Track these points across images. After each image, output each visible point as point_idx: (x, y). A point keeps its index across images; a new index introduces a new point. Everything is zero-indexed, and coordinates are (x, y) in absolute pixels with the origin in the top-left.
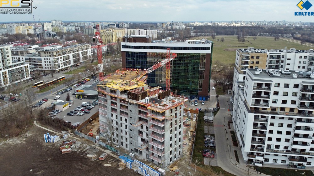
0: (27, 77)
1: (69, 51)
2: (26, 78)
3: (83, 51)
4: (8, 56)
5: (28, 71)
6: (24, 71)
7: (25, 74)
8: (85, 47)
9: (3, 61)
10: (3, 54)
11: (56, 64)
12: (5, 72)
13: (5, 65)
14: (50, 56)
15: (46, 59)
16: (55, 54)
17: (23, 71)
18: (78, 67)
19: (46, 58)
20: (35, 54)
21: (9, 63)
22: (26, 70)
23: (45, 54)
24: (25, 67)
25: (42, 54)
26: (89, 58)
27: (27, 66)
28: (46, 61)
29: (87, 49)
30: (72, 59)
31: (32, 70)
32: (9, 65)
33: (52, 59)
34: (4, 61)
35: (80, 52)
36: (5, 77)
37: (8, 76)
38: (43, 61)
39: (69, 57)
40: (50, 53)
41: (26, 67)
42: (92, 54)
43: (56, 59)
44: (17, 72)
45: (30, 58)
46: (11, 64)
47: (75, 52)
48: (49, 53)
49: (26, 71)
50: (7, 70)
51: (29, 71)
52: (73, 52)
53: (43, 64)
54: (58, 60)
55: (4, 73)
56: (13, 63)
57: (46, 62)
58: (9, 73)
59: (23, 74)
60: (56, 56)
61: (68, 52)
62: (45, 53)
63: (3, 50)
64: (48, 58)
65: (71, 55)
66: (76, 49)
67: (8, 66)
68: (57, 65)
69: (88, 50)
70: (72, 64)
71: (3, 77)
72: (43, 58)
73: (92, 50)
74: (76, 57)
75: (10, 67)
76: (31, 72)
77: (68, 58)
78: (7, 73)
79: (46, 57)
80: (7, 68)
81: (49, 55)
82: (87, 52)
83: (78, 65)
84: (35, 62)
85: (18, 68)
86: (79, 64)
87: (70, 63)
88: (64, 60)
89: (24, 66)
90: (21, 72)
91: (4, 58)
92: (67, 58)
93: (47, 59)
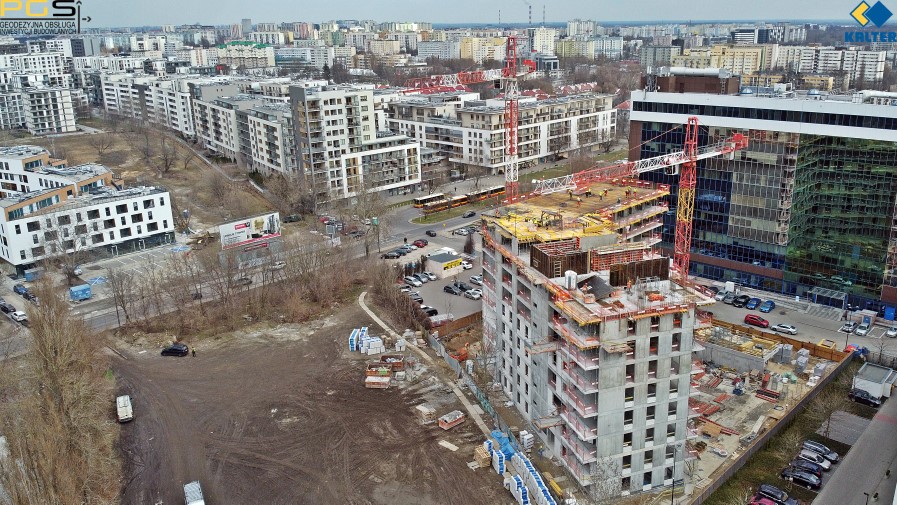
0: (410, 178)
1: (538, 115)
2: (408, 182)
3: (582, 116)
4: (366, 119)
5: (415, 162)
6: (406, 161)
7: (407, 170)
8: (594, 103)
9: (351, 131)
10: (353, 111)
11: (494, 149)
12: (354, 159)
13: (356, 141)
14: (483, 126)
15: (473, 135)
16: (495, 121)
17: (401, 161)
18: (560, 163)
19: (473, 131)
20: (448, 118)
21: (367, 137)
22: (410, 159)
23: (472, 121)
24: (409, 151)
25: (466, 119)
26: (600, 137)
27: (415, 149)
28: (472, 138)
29: (598, 110)
30: (544, 139)
31: (426, 161)
32: (364, 142)
33: (486, 134)
34: (355, 131)
35: (574, 120)
36: (352, 171)
37: (360, 170)
38: (466, 138)
39: (536, 133)
40: (483, 117)
41: (412, 151)
42: (613, 128)
43: (497, 137)
44: (386, 163)
45: (436, 129)
46: (373, 140)
47: (559, 117)
48: (480, 118)
49: (410, 163)
50: (359, 156)
51: (419, 162)
52: (552, 118)
53: (465, 147)
54: (501, 138)
55: (352, 162)
56: (378, 137)
57: (473, 143)
58: (364, 162)
59: (402, 170)
60: (497, 127)
61: (535, 116)
62: (472, 117)
63: (353, 101)
64: (478, 132)
65: (544, 127)
66: (563, 108)
67: (365, 146)
68: (499, 153)
69: (600, 114)
70: (544, 152)
71: (348, 171)
72: (465, 131)
73: (613, 115)
74: (559, 133)
75: (370, 147)
76: (423, 166)
77: (535, 135)
78: (360, 161)
79: (473, 127)
80: (361, 150)
81: (481, 122)
82: (595, 122)
83: (562, 158)
84: (447, 139)
85: (391, 153)
86: (565, 156)
87: (536, 152)
88: (520, 140)
89: (405, 147)
90: (396, 162)
91: (354, 121)
92: (531, 134)
93: (475, 135)
